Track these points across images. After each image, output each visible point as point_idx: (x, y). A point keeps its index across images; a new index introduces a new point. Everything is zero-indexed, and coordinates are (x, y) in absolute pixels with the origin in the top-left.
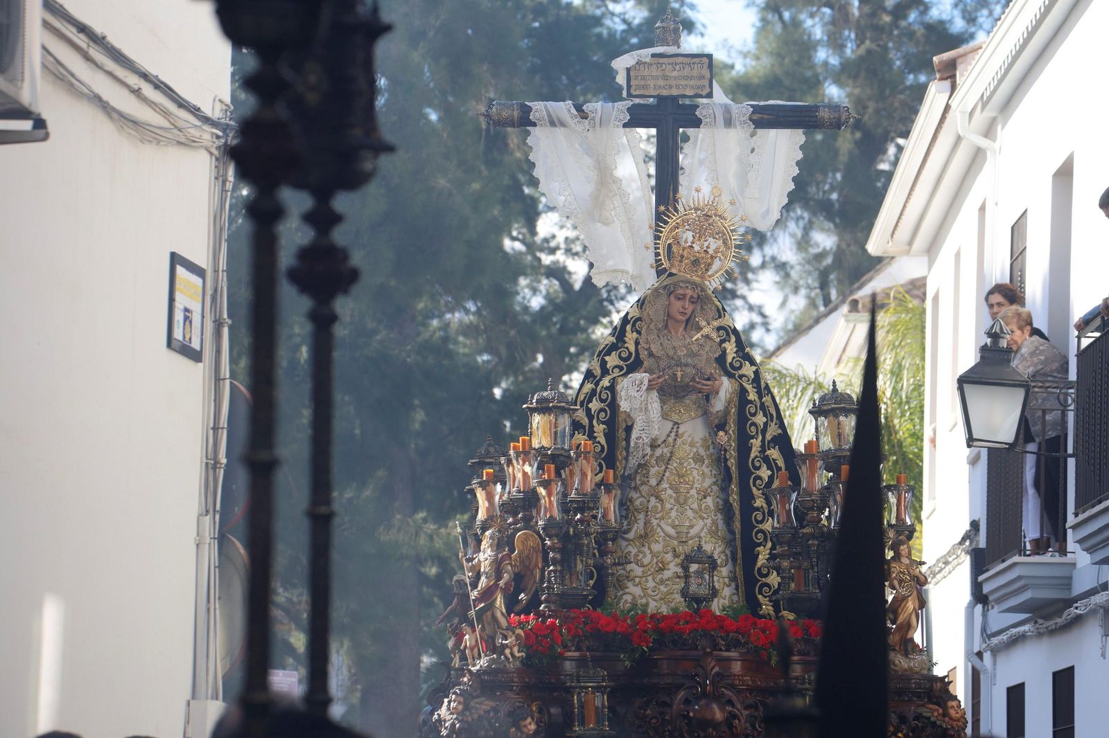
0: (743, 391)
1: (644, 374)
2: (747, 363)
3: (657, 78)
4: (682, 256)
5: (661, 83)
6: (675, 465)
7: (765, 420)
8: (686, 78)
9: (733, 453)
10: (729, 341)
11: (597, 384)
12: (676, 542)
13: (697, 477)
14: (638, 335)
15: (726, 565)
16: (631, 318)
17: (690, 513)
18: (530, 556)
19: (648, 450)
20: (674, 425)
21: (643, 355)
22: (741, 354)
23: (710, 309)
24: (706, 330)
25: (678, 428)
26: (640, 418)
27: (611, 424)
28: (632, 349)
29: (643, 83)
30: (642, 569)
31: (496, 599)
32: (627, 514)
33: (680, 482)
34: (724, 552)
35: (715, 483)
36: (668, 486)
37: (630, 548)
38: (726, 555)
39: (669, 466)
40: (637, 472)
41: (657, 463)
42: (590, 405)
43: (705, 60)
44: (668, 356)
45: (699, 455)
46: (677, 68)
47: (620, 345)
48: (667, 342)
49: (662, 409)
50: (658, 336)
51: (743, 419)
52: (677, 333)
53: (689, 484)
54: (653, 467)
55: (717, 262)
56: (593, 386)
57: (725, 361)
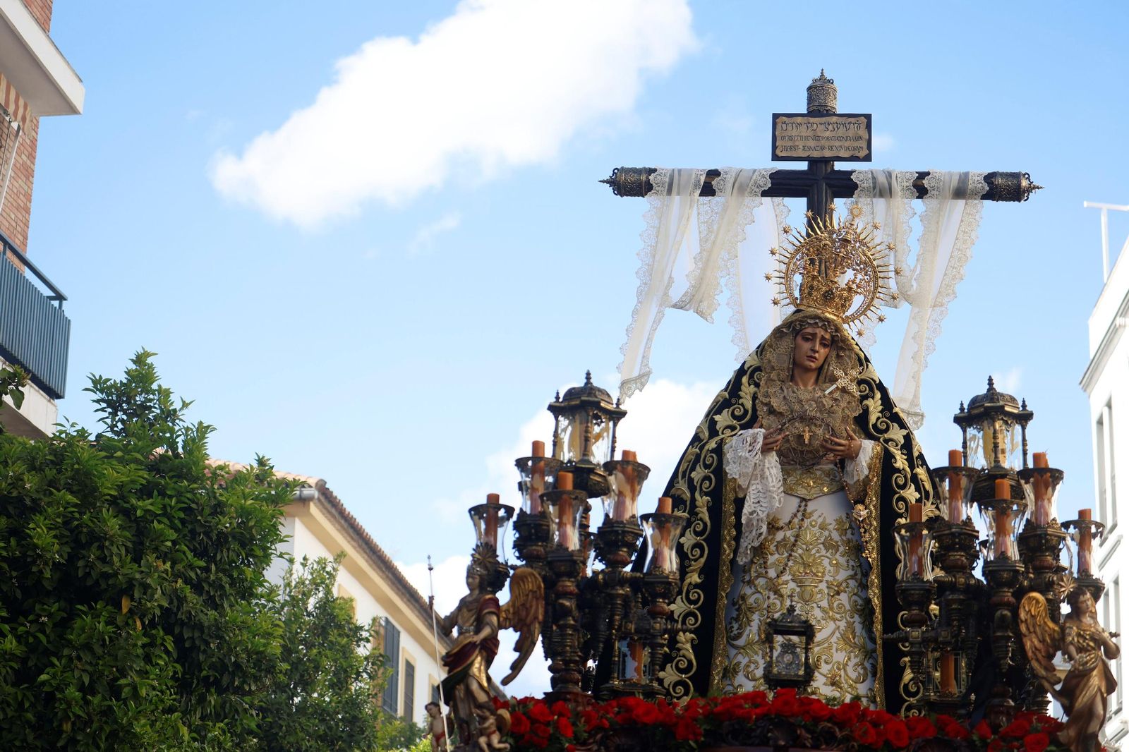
1: (759, 429)
2: (896, 425)
3: (806, 138)
4: (812, 287)
5: (812, 143)
6: (800, 551)
7: (918, 496)
8: (840, 139)
9: (874, 533)
10: (873, 398)
11: (701, 448)
13: (829, 568)
14: (756, 389)
15: (863, 681)
16: (749, 368)
18: (528, 606)
20: (801, 502)
21: (762, 410)
22: (888, 414)
23: (849, 357)
24: (841, 383)
25: (806, 505)
26: (754, 487)
27: (716, 496)
28: (749, 405)
29: (790, 144)
30: (752, 683)
31: (472, 664)
32: (738, 616)
33: (806, 573)
35: (852, 577)
36: (790, 577)
37: (740, 658)
38: (865, 669)
39: (793, 554)
40: (752, 563)
41: (777, 550)
42: (693, 475)
43: (864, 120)
44: (792, 411)
45: (831, 539)
46: (830, 127)
47: (733, 401)
48: (791, 394)
49: (785, 480)
50: (781, 388)
51: (888, 492)
52: (805, 385)
53: (817, 576)
54: (771, 554)
55: (857, 301)
56: (697, 450)
57: (867, 422)
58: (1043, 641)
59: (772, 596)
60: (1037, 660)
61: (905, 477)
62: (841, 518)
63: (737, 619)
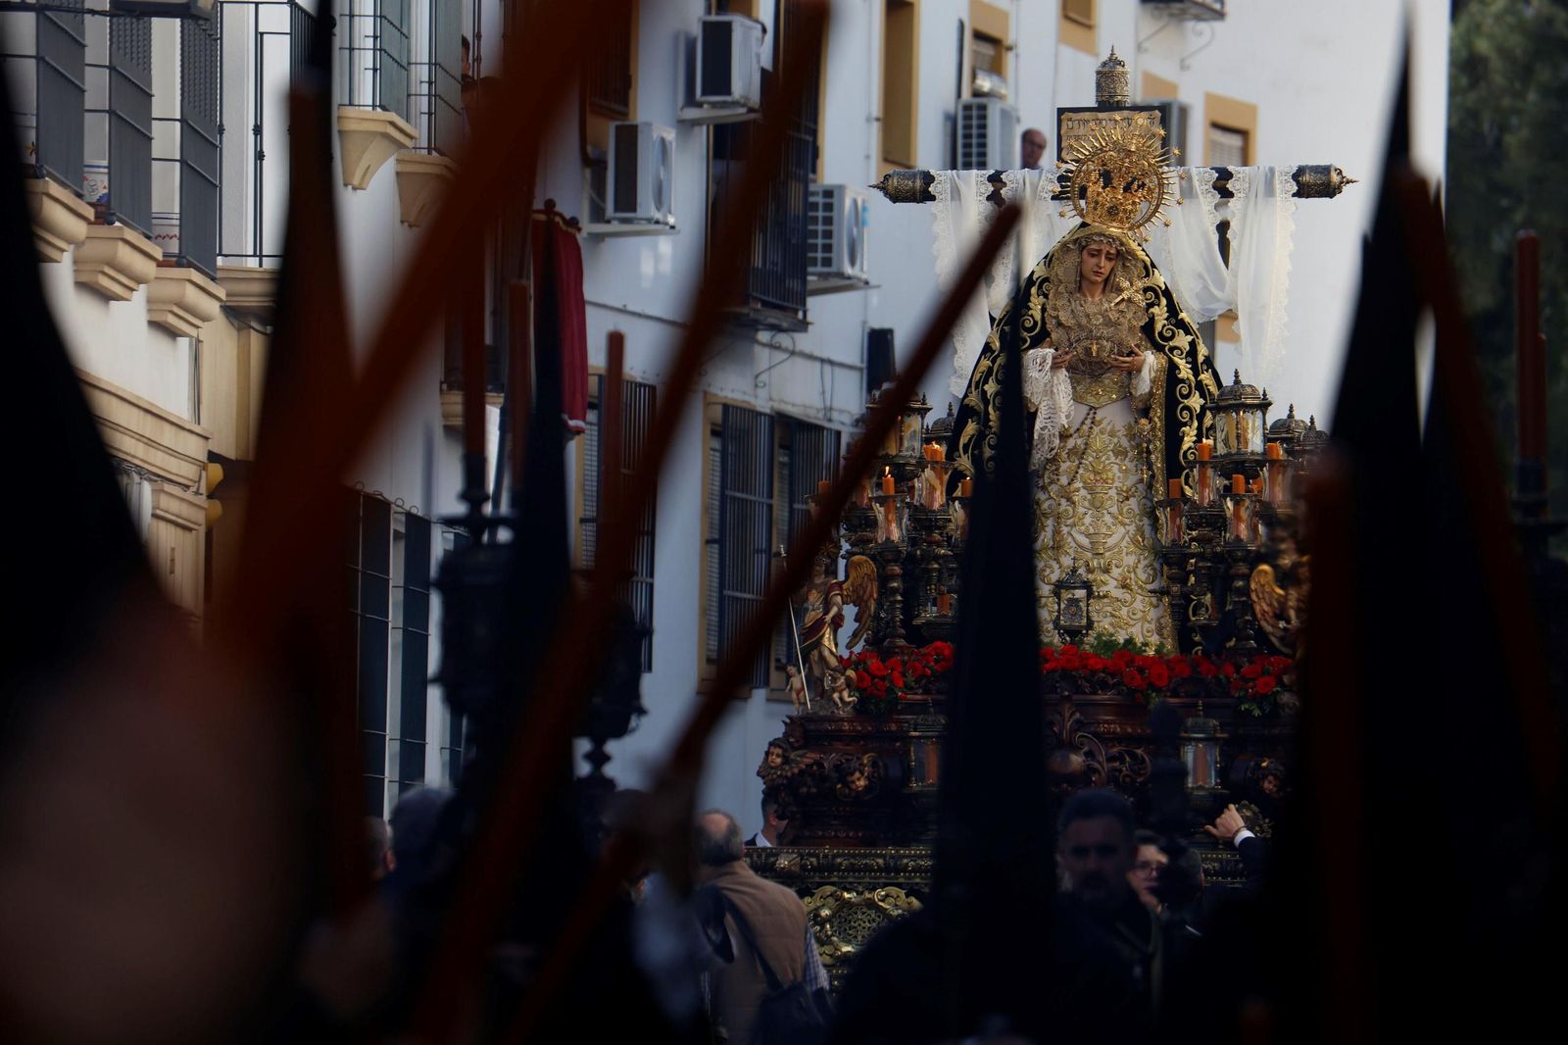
1: (1048, 350)
2: (1181, 331)
4: (1096, 202)
6: (1091, 459)
7: (1202, 402)
10: (1159, 305)
11: (993, 361)
12: (1089, 555)
13: (1118, 474)
14: (1045, 300)
15: (1153, 580)
16: (1037, 279)
17: (1108, 519)
18: (864, 585)
19: (1057, 441)
20: (1090, 410)
21: (1051, 324)
22: (1173, 321)
23: (1135, 266)
24: (1129, 293)
25: (1095, 413)
26: (1045, 403)
28: (1038, 317)
30: (1049, 587)
31: (823, 635)
33: (1096, 480)
34: (1151, 565)
35: (1141, 481)
36: (1081, 485)
38: (1154, 569)
39: (1083, 461)
40: (1045, 469)
41: (1068, 457)
42: (986, 387)
44: (1080, 326)
45: (1120, 446)
48: (1079, 308)
49: (1074, 388)
50: (1069, 301)
51: (1172, 402)
52: (1093, 296)
53: (1107, 483)
54: (1064, 462)
55: (1143, 208)
56: (989, 363)
57: (1153, 330)
58: (1270, 605)
59: (1063, 502)
60: (1265, 620)
61: (1190, 386)
62: (1130, 424)
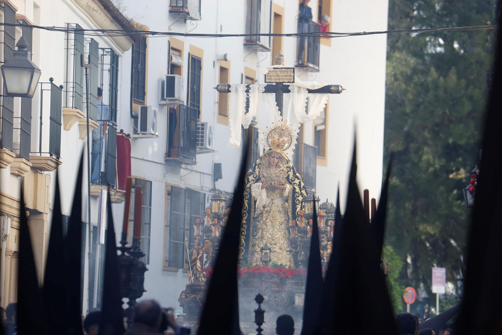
0: (294, 189)
1: (260, 183)
2: (297, 179)
3: (275, 76)
5: (277, 78)
6: (272, 213)
7: (302, 198)
8: (284, 76)
9: (290, 210)
10: (291, 172)
12: (271, 240)
13: (279, 218)
14: (259, 169)
15: (288, 247)
16: (258, 164)
17: (276, 230)
18: (209, 248)
19: (262, 208)
20: (272, 200)
21: (261, 176)
23: (284, 161)
24: (282, 168)
26: (259, 198)
27: (250, 200)
28: (258, 174)
29: (270, 78)
31: (197, 262)
32: (256, 230)
33: (273, 219)
35: (284, 220)
36: (269, 220)
37: (256, 242)
38: (289, 244)
39: (270, 214)
40: (259, 216)
41: (265, 213)
43: (292, 70)
44: (269, 177)
45: (280, 210)
46: (282, 72)
47: (254, 173)
48: (269, 172)
49: (267, 194)
50: (266, 170)
52: (273, 169)
53: (276, 220)
55: (287, 145)
57: (289, 178)
62: (282, 204)
63: (255, 231)
